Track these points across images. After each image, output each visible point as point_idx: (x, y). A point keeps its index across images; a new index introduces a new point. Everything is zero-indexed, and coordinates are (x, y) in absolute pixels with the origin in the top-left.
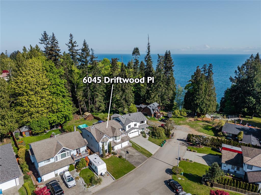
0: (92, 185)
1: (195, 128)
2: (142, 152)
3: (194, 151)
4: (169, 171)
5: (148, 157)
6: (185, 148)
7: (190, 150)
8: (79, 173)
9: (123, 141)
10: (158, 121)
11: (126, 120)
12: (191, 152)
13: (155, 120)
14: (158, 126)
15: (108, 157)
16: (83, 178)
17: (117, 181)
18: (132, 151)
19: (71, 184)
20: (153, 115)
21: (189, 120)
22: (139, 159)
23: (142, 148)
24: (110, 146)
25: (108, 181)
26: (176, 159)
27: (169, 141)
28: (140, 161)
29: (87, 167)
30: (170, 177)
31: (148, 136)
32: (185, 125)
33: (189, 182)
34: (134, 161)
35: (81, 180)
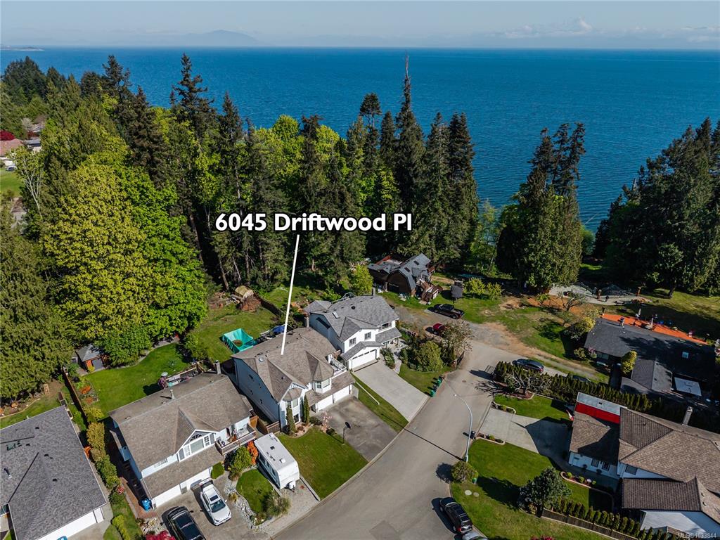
0: (268, 518)
1: (518, 332)
2: (382, 415)
3: (508, 410)
4: (445, 472)
5: (398, 431)
6: (488, 398)
7: (500, 408)
8: (235, 484)
9: (336, 387)
10: (426, 311)
11: (343, 322)
12: (500, 411)
13: (418, 306)
14: (425, 328)
15: (301, 433)
16: (247, 497)
17: (325, 502)
18: (360, 413)
19: (221, 516)
20: (414, 291)
21: (505, 304)
22: (376, 437)
23: (383, 402)
24: (305, 407)
25: (304, 504)
26: (464, 434)
27: (451, 377)
28: (377, 442)
29: (254, 467)
30: (445, 489)
31: (398, 363)
32: (494, 324)
33: (490, 502)
34: (365, 444)
35: (242, 503)
